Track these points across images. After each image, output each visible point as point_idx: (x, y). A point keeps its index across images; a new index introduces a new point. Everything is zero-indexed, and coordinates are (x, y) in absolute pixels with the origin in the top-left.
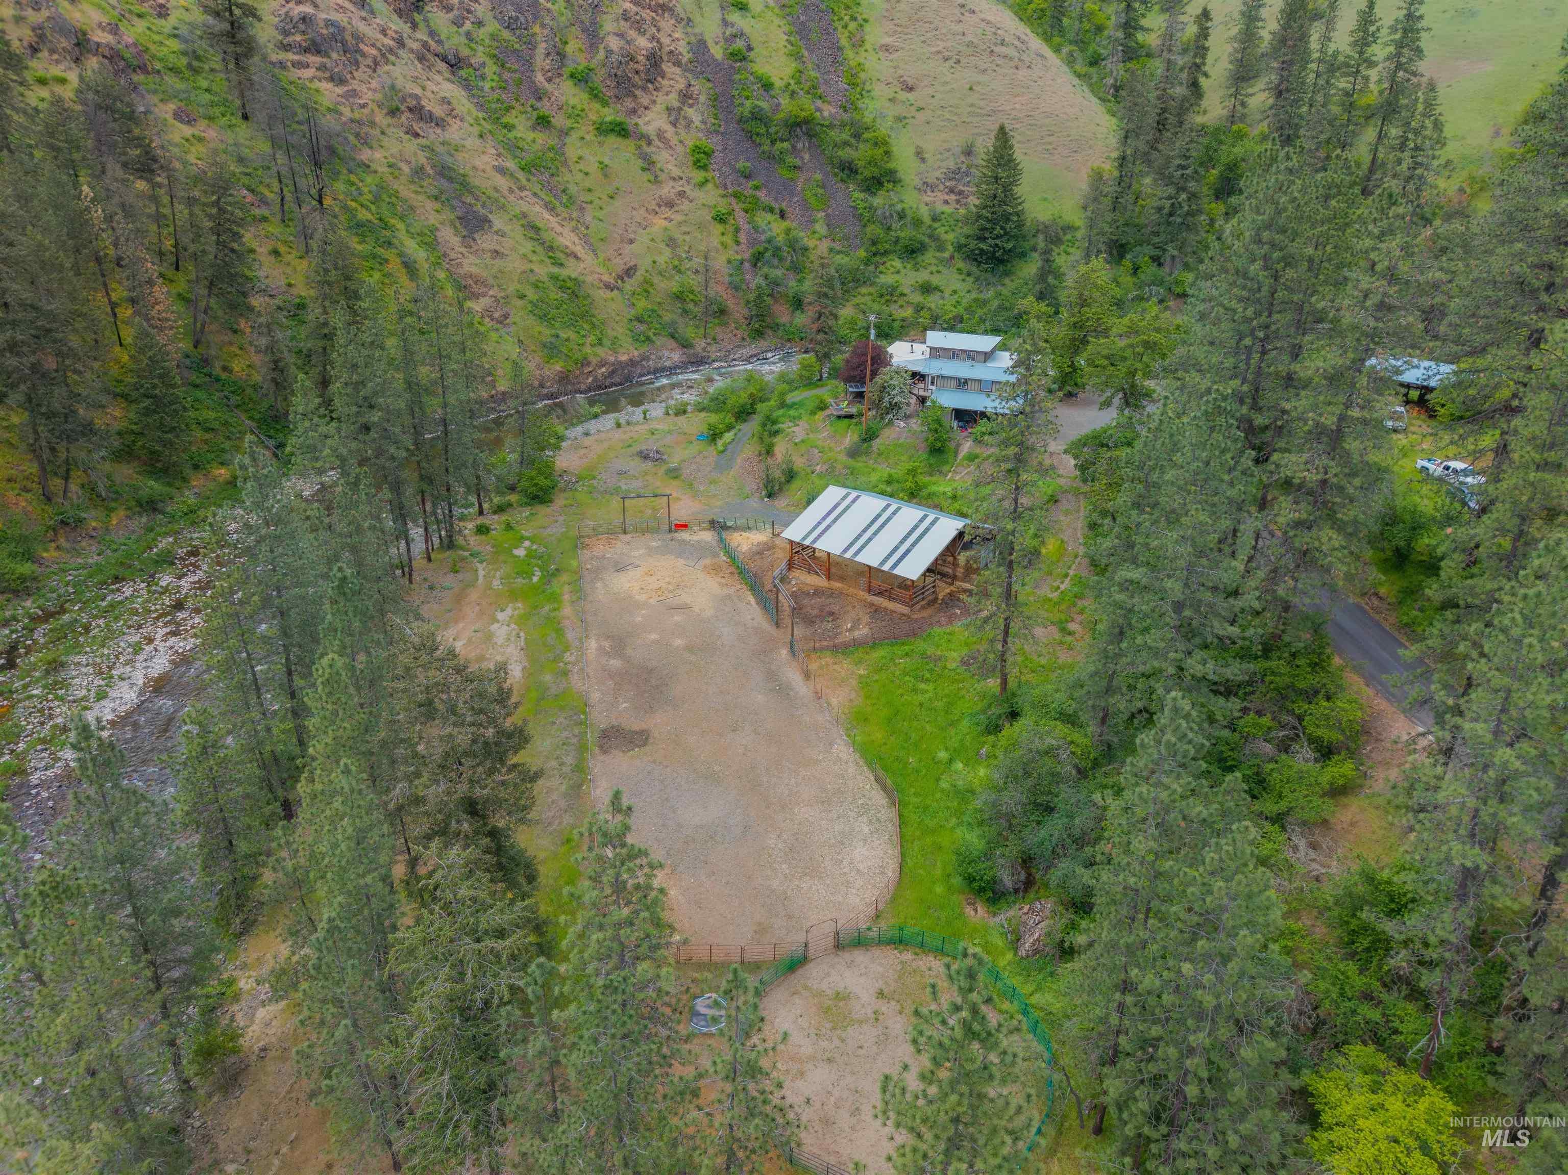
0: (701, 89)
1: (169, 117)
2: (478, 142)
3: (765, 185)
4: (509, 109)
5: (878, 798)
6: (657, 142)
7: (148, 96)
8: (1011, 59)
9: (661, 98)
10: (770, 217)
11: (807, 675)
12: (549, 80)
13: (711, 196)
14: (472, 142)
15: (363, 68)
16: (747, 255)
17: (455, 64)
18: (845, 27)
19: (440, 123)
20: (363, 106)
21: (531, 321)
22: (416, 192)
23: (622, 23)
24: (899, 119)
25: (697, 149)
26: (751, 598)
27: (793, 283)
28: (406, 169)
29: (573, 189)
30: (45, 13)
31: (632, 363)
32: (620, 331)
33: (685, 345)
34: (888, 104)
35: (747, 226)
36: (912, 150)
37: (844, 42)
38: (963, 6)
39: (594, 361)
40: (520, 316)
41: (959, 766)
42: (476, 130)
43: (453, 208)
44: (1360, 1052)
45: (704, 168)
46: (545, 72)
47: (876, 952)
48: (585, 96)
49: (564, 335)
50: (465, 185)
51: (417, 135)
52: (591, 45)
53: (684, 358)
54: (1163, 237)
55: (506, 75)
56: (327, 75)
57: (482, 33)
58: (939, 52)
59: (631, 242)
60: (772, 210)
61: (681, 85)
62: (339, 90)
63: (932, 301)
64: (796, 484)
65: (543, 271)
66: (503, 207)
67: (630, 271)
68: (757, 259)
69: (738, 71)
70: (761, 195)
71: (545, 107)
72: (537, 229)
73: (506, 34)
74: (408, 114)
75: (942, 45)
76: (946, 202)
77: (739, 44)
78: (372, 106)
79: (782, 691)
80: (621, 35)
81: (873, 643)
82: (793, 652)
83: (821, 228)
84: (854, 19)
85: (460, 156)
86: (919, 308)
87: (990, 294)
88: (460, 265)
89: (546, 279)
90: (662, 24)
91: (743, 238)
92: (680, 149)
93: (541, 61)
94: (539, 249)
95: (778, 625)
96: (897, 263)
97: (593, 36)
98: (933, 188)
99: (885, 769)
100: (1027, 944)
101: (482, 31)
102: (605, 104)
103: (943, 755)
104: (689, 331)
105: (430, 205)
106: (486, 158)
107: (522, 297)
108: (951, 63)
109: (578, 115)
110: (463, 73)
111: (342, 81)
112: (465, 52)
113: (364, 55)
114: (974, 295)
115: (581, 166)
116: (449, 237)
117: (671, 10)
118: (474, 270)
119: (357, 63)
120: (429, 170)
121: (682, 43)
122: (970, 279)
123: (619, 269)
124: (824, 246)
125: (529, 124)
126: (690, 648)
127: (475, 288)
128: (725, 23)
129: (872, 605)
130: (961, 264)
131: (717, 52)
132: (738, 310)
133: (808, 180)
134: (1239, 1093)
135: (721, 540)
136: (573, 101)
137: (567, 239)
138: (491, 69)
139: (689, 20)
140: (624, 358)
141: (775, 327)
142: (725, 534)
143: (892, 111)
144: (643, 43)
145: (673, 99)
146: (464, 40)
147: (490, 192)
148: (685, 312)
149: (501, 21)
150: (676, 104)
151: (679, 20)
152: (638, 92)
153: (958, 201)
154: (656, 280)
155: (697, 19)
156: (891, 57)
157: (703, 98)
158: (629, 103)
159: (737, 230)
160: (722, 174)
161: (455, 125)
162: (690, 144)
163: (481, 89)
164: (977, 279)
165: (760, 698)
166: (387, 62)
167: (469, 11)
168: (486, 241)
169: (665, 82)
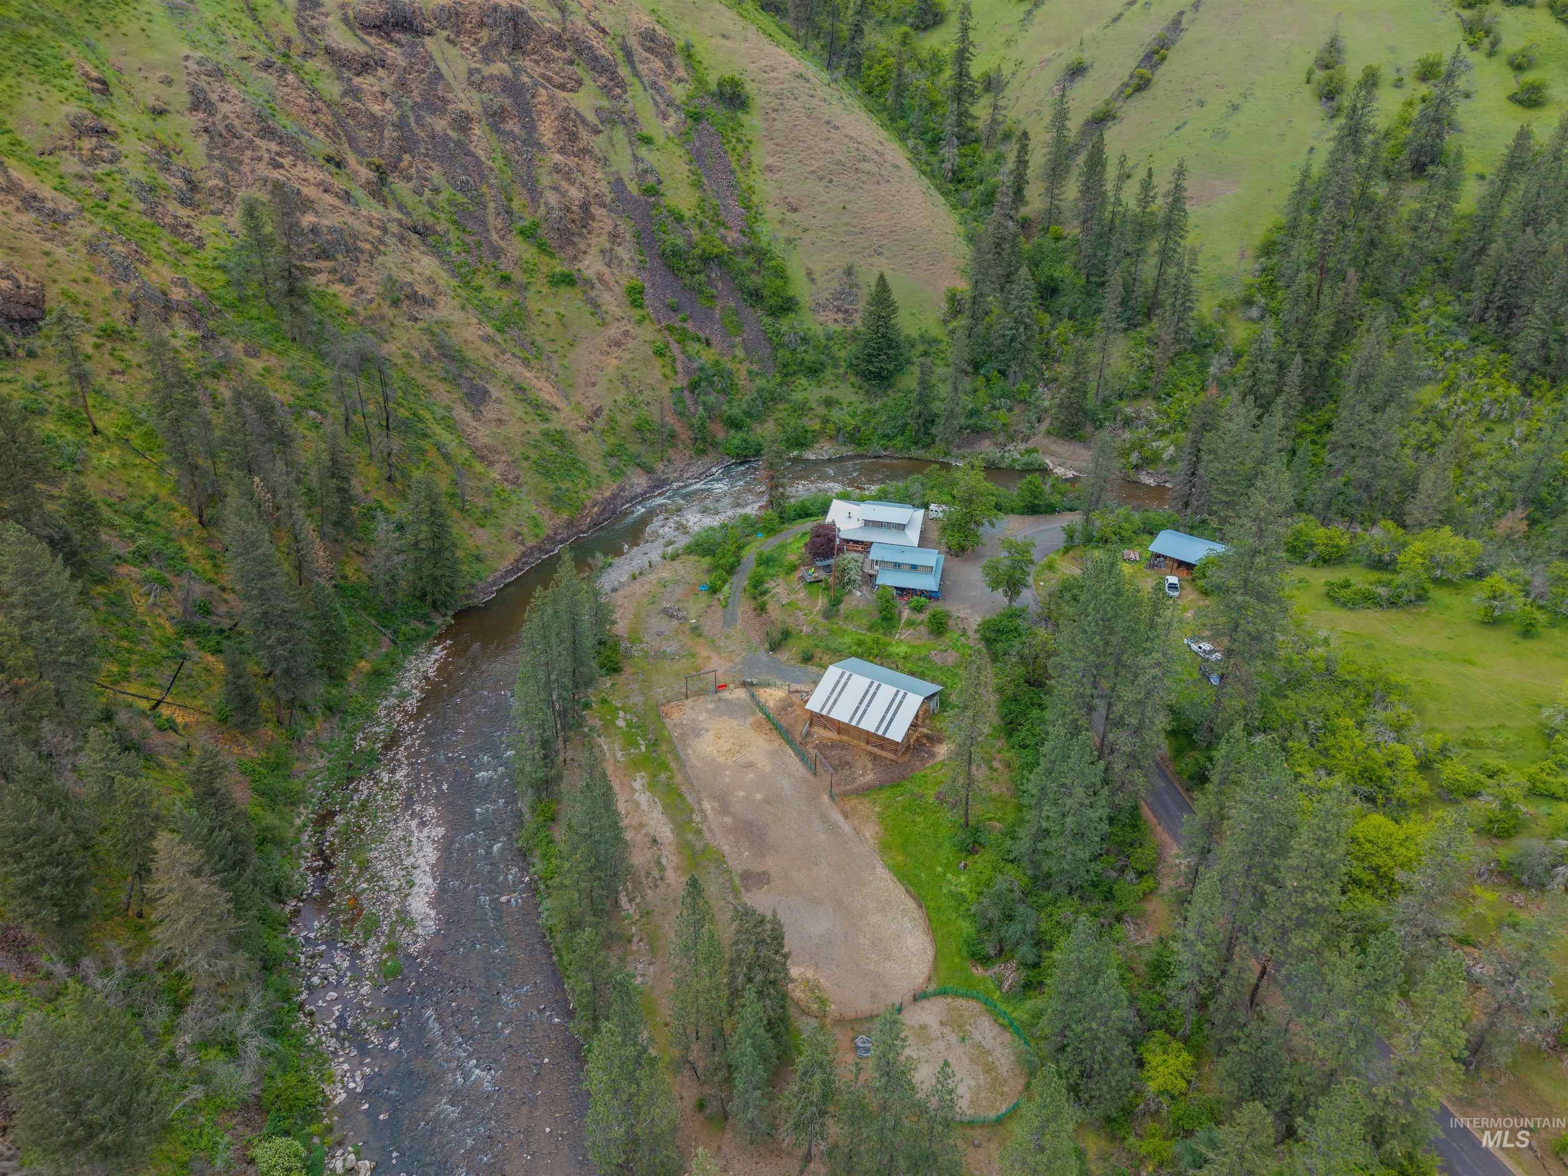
0: (626, 228)
1: (241, 355)
2: (462, 314)
3: (690, 316)
4: (475, 272)
5: (911, 904)
6: (598, 285)
7: (222, 339)
8: (873, 175)
9: (593, 240)
10: (697, 346)
11: (846, 817)
12: (503, 238)
13: (648, 332)
14: (457, 316)
15: (363, 264)
16: (685, 383)
17: (423, 232)
18: (734, 149)
19: (432, 304)
20: (371, 301)
21: (538, 478)
22: (429, 377)
23: (555, 175)
24: (789, 241)
25: (632, 290)
26: (790, 751)
27: (725, 407)
28: (416, 355)
29: (540, 341)
30: (135, 284)
31: (614, 497)
32: (597, 467)
33: (649, 471)
34: (778, 226)
35: (681, 356)
36: (803, 272)
37: (734, 165)
38: (828, 123)
39: (588, 503)
40: (530, 478)
41: (949, 876)
42: (457, 302)
43: (459, 385)
44: (1159, 1034)
45: (641, 306)
46: (498, 231)
47: (933, 1000)
48: (534, 250)
49: (564, 487)
50: (463, 362)
51: (416, 320)
52: (532, 199)
53: (651, 483)
54: (1007, 355)
55: (468, 239)
56: (338, 276)
57: (441, 199)
58: (813, 172)
59: (594, 384)
60: (699, 340)
61: (609, 228)
62: (350, 290)
63: (835, 415)
64: (791, 641)
65: (537, 428)
66: (494, 375)
67: (597, 412)
68: (694, 387)
69: (654, 206)
70: (689, 325)
71: (505, 266)
72: (522, 390)
73: (460, 198)
74: (406, 302)
75: (817, 165)
76: (836, 321)
77: (651, 180)
78: (378, 300)
79: (833, 829)
80: (555, 188)
81: (879, 787)
82: (832, 797)
83: (740, 353)
84: (739, 141)
85: (452, 331)
86: (825, 421)
87: (877, 405)
88: (476, 438)
89: (539, 438)
90: (585, 167)
91: (679, 367)
92: (617, 289)
93: (494, 222)
94: (529, 409)
95: (815, 774)
96: (804, 381)
97: (534, 192)
98: (825, 308)
99: (910, 883)
100: (1006, 986)
101: (441, 197)
102: (552, 255)
103: (939, 869)
104: (648, 458)
105: (443, 387)
106: (471, 329)
107: (527, 459)
108: (824, 182)
109: (530, 271)
110: (430, 239)
111: (351, 282)
112: (430, 221)
113: (362, 251)
114: (866, 406)
115: (541, 319)
116: (462, 414)
117: (590, 152)
118: (487, 441)
119: (357, 260)
120: (434, 353)
121: (604, 183)
122: (862, 392)
123: (589, 411)
124: (743, 369)
125: (494, 283)
126: (767, 801)
127: (491, 457)
128: (636, 159)
129: (871, 753)
130: (853, 379)
131: (633, 188)
132: (684, 434)
133: (723, 308)
134: (1115, 1065)
135: (753, 696)
136: (526, 256)
137: (546, 392)
138: (454, 235)
139: (606, 159)
140: (608, 494)
141: (715, 445)
142: (753, 689)
143: (783, 233)
144: (574, 193)
145: (604, 241)
146: (427, 209)
147: (482, 362)
148: (644, 440)
149: (454, 186)
150: (608, 245)
151: (598, 160)
152: (576, 239)
153: (845, 320)
154: (619, 417)
155: (613, 157)
156: (776, 177)
157: (628, 237)
158: (571, 251)
159: (674, 361)
160: (655, 309)
161: (442, 301)
162: (625, 282)
163: (449, 254)
164: (867, 392)
165: (823, 837)
166: (380, 253)
167: (426, 179)
168: (490, 412)
169: (595, 225)
